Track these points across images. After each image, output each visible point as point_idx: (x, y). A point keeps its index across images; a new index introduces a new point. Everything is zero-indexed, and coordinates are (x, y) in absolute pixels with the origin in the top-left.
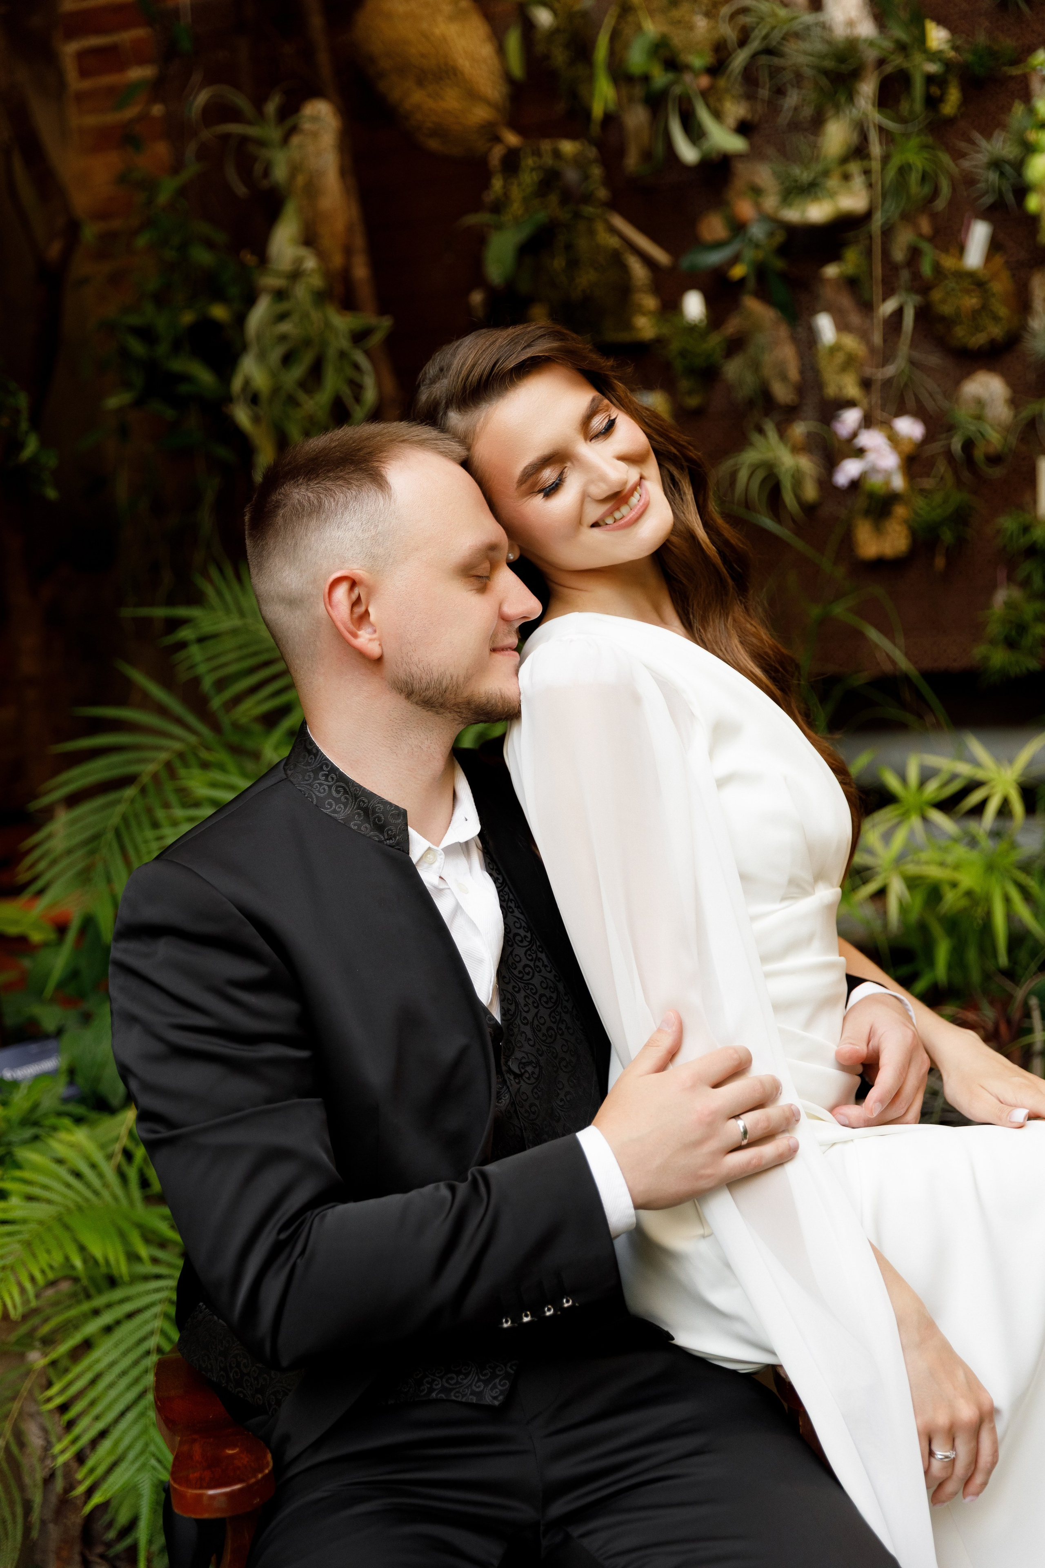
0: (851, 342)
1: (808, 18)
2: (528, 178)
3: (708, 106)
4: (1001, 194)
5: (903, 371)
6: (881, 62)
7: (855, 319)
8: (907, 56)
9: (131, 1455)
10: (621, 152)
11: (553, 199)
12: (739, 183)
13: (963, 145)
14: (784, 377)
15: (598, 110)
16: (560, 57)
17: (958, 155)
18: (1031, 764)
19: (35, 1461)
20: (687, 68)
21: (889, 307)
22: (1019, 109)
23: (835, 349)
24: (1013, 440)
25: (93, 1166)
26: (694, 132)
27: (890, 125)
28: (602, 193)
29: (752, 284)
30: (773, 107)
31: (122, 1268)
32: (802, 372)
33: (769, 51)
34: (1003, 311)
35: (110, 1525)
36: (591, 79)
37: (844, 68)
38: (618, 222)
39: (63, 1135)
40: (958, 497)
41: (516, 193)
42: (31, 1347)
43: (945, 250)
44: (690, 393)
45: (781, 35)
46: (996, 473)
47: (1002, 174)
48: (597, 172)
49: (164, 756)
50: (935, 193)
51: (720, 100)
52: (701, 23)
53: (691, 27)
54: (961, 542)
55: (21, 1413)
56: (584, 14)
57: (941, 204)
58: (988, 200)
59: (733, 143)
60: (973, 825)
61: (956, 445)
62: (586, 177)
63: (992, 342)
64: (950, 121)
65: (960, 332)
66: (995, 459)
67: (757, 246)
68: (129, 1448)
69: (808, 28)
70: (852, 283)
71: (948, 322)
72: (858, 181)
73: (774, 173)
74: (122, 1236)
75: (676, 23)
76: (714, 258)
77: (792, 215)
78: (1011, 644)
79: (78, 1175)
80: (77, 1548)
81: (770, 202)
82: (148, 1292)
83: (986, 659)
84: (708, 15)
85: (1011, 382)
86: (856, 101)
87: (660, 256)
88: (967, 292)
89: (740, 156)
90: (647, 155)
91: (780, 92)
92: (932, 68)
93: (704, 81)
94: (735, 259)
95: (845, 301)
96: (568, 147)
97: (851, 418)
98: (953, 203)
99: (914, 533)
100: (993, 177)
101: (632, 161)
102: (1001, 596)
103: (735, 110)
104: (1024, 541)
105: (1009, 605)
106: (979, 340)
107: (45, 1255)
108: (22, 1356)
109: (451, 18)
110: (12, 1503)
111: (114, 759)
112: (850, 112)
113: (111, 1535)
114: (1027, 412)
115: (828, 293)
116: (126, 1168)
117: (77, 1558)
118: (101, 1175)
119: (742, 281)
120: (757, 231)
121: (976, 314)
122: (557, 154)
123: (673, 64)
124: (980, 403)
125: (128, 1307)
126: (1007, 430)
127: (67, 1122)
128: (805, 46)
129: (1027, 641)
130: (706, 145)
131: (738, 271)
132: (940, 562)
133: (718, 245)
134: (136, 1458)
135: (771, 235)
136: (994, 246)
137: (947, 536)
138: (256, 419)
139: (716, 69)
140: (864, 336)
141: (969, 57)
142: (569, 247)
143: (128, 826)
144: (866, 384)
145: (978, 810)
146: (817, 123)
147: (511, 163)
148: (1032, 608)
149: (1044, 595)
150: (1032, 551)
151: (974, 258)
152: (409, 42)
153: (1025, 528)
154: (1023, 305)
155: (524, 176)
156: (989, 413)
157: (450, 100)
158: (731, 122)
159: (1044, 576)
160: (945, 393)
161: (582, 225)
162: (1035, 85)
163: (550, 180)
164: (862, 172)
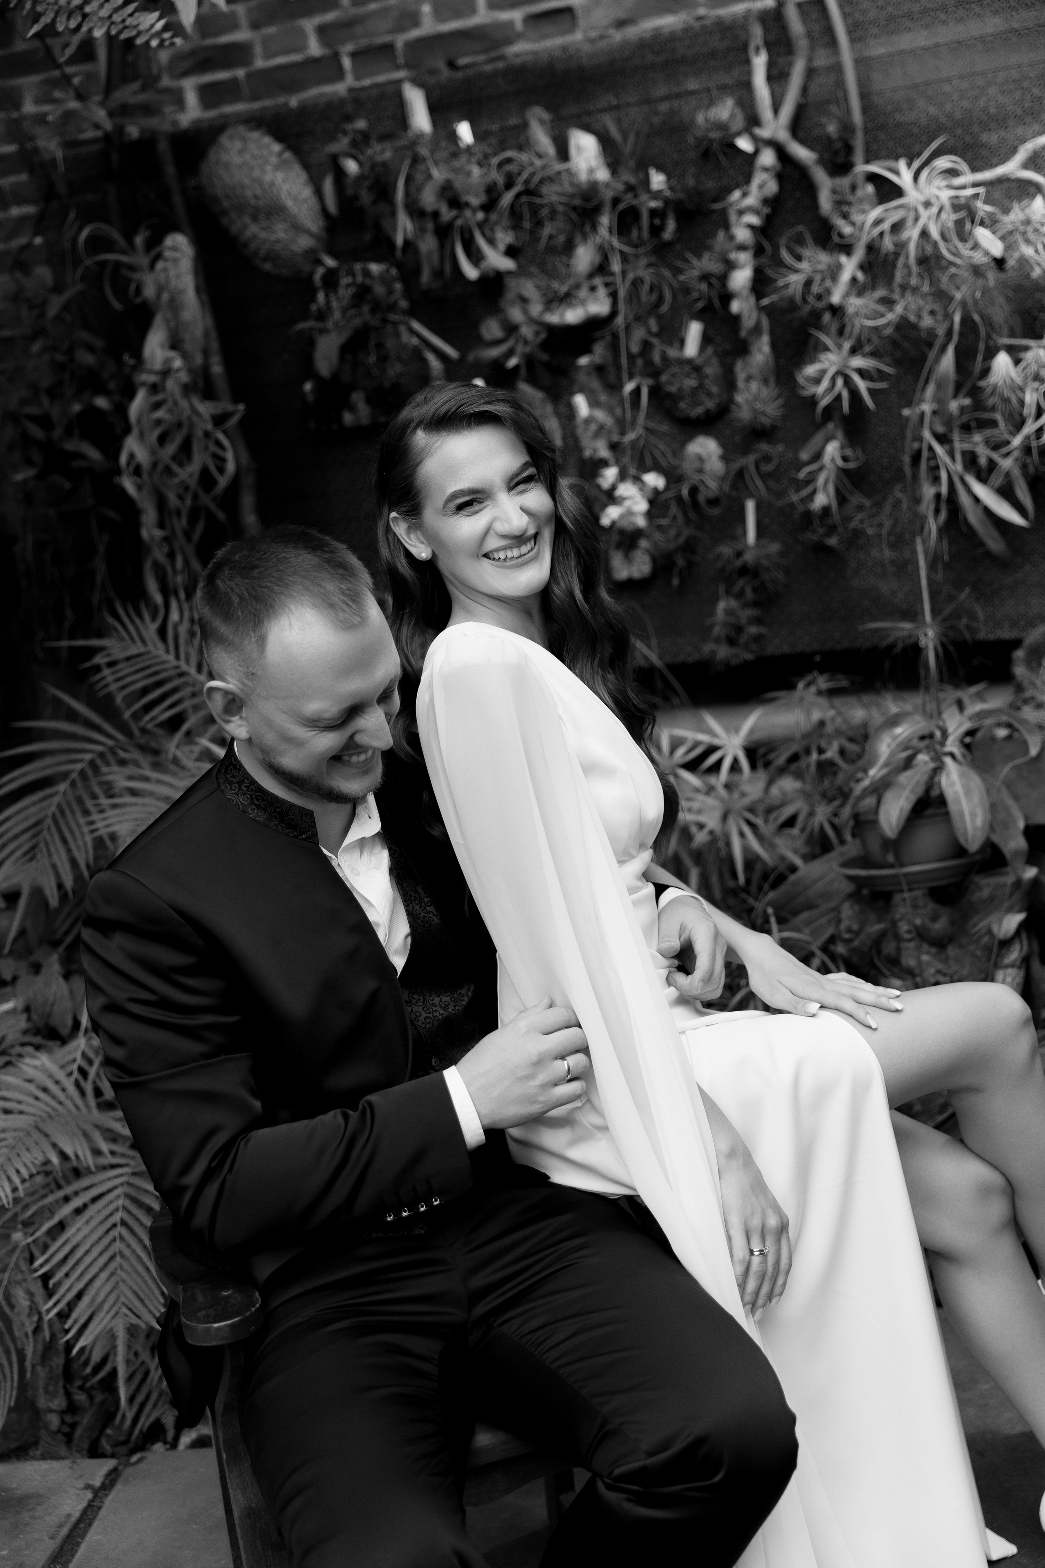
0: (601, 415)
1: (558, 167)
2: (345, 292)
3: (484, 235)
4: (710, 300)
5: (641, 435)
6: (616, 201)
7: (603, 398)
8: (636, 196)
9: (106, 1307)
10: (417, 271)
11: (366, 309)
12: (510, 295)
13: (679, 263)
15: (399, 240)
16: (366, 198)
17: (677, 271)
18: (752, 731)
19: (24, 1317)
20: (467, 205)
21: (629, 387)
22: (721, 235)
23: (588, 421)
24: (726, 487)
25: (57, 1082)
26: (475, 257)
27: (626, 249)
28: (404, 304)
29: (523, 372)
30: (534, 234)
31: (89, 1160)
32: (564, 438)
33: (528, 192)
34: (715, 389)
35: (87, 1363)
36: (393, 214)
37: (590, 205)
38: (416, 325)
39: (28, 1060)
40: (687, 532)
41: (335, 304)
42: (14, 1229)
43: (671, 344)
45: (539, 180)
46: (715, 512)
47: (710, 285)
48: (398, 286)
49: (88, 757)
50: (661, 300)
51: (492, 230)
52: (476, 171)
53: (469, 174)
54: (690, 564)
55: (9, 1282)
56: (384, 164)
57: (665, 308)
58: (700, 305)
59: (506, 264)
60: (712, 780)
61: (685, 492)
62: (391, 292)
63: (707, 412)
64: (669, 244)
65: (682, 405)
66: (714, 502)
67: (526, 342)
68: (104, 1301)
69: (559, 173)
70: (599, 370)
71: (674, 398)
72: (602, 292)
73: (537, 287)
74: (86, 1135)
75: (456, 171)
76: (494, 353)
77: (553, 318)
78: (731, 642)
79: (45, 1090)
80: (61, 1383)
81: (536, 309)
82: (109, 1179)
83: (713, 653)
84: (480, 164)
85: (723, 444)
86: (598, 229)
87: (451, 352)
88: (688, 376)
89: (509, 273)
90: (438, 274)
91: (539, 224)
92: (653, 204)
93: (480, 216)
94: (510, 353)
95: (595, 384)
96: (375, 268)
97: (610, 474)
98: (673, 307)
99: (654, 560)
100: (704, 287)
101: (425, 277)
102: (722, 605)
103: (505, 238)
104: (739, 563)
105: (729, 612)
106: (700, 410)
107: (28, 1155)
108: (8, 1236)
109: (277, 168)
110: (7, 1352)
111: (48, 761)
112: (595, 238)
113: (88, 1370)
114: (737, 465)
115: (582, 377)
116: (82, 1083)
117: (62, 1391)
118: (64, 1090)
119: (517, 368)
120: (527, 331)
121: (694, 391)
122: (367, 273)
123: (455, 203)
124: (700, 459)
125: (94, 1192)
126: (723, 479)
127: (29, 1049)
128: (556, 188)
129: (743, 639)
130: (484, 265)
131: (513, 362)
132: (675, 582)
133: (496, 343)
134: (111, 1309)
135: (537, 333)
136: (706, 340)
137: (681, 562)
138: (139, 488)
139: (489, 206)
140: (610, 410)
141: (681, 195)
142: (379, 346)
143: (62, 812)
144: (614, 447)
145: (716, 768)
146: (569, 248)
147: (331, 280)
148: (746, 614)
149: (756, 604)
150: (744, 571)
151: (692, 347)
152: (243, 187)
153: (739, 554)
154: (730, 384)
155: (342, 292)
156: (708, 467)
157: (280, 232)
158: (502, 247)
159: (755, 590)
160: (675, 454)
161: (389, 328)
162: (733, 217)
163: (362, 294)
164: (607, 285)
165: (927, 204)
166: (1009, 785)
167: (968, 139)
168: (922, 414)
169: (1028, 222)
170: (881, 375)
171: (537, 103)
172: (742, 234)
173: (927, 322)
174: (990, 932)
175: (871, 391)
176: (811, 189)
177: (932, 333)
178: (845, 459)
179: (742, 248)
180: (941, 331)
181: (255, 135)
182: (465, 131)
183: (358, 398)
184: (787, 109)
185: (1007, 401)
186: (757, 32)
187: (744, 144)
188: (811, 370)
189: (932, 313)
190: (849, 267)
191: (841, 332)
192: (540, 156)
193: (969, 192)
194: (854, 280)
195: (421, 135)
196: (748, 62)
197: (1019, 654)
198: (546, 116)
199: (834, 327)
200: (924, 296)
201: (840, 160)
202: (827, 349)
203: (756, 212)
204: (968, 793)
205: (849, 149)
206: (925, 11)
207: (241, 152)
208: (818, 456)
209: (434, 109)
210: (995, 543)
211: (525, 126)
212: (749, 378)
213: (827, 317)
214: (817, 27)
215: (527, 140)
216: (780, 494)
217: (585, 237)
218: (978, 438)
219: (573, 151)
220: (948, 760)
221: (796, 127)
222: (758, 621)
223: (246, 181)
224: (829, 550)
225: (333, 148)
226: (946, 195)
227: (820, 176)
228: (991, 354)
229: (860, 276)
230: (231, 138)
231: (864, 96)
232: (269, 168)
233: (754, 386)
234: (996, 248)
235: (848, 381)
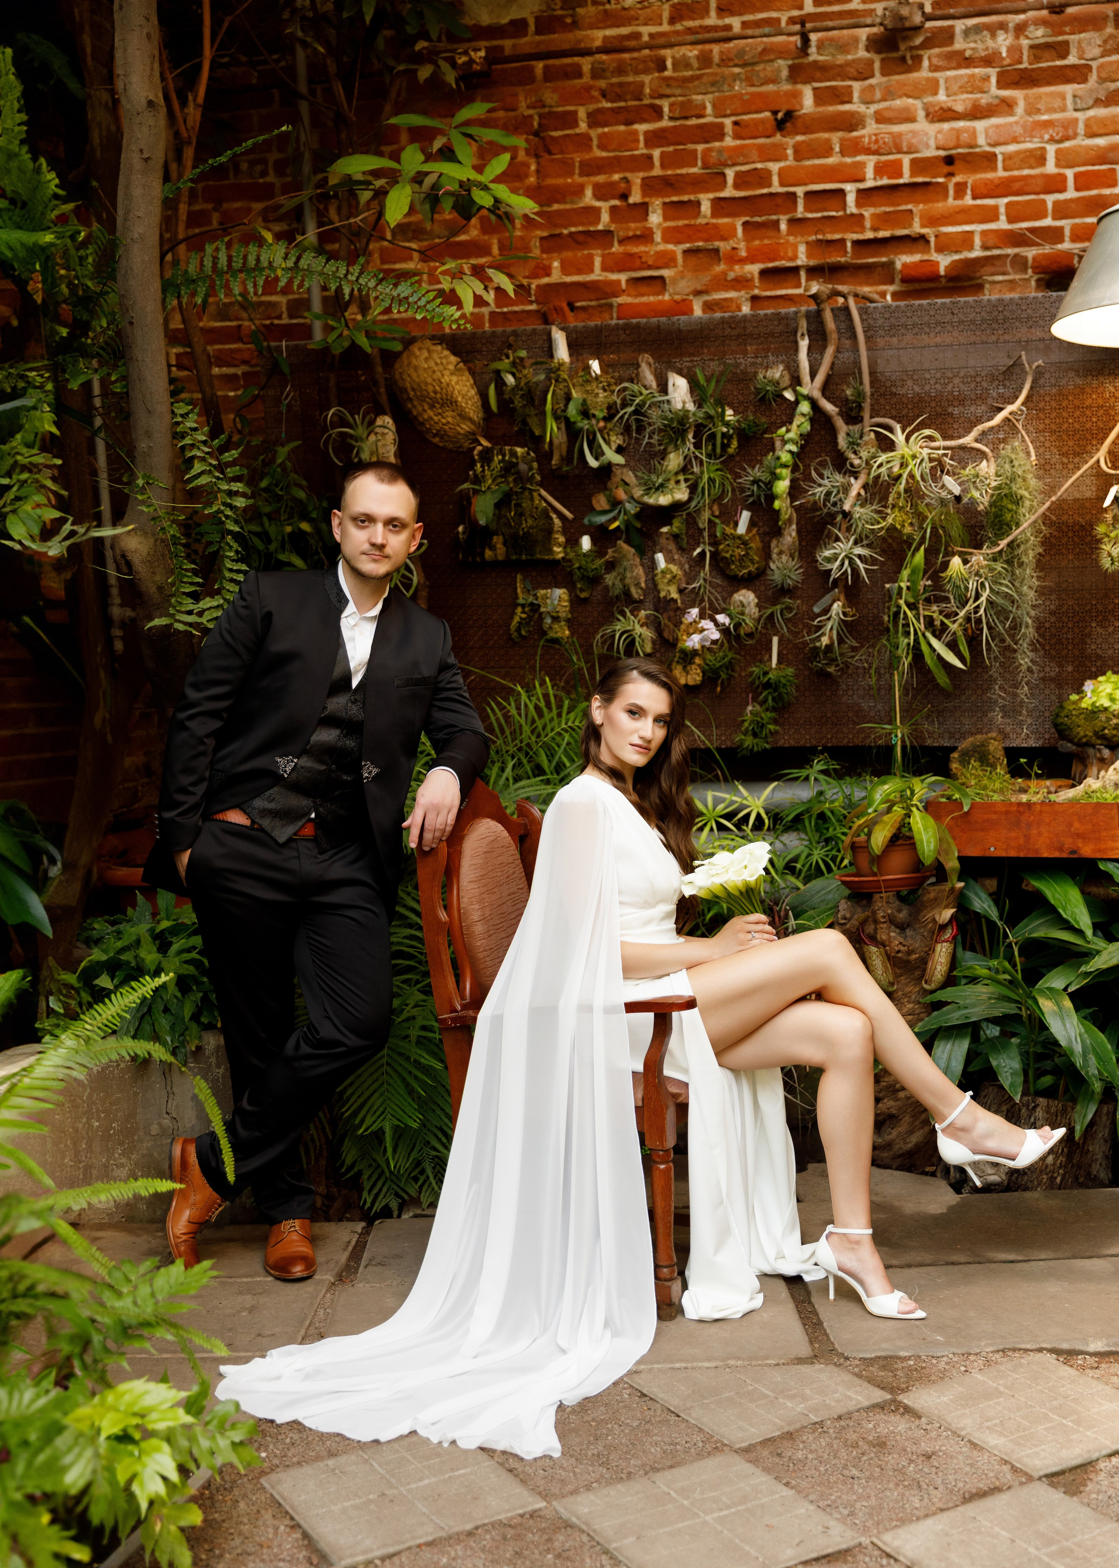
0: (674, 568)
1: (661, 397)
2: (496, 466)
3: (603, 437)
4: (759, 498)
5: (703, 585)
6: (698, 424)
7: (676, 557)
8: (713, 423)
10: (550, 457)
11: (511, 479)
12: (616, 479)
13: (739, 470)
14: (638, 585)
16: (519, 402)
17: (738, 476)
18: (769, 798)
20: (594, 416)
21: (697, 551)
22: (769, 455)
23: (665, 572)
24: (759, 626)
26: (597, 452)
27: (704, 458)
28: (538, 478)
29: (621, 534)
30: (637, 441)
32: (647, 583)
33: (638, 412)
34: (756, 558)
36: (543, 420)
37: (681, 426)
38: (544, 493)
40: (730, 655)
41: (488, 473)
43: (728, 524)
44: (582, 590)
45: (646, 405)
46: (750, 642)
47: (760, 488)
48: (535, 465)
50: (723, 493)
51: (608, 434)
52: (602, 394)
53: (597, 396)
54: (730, 677)
56: (537, 383)
57: (727, 500)
58: (751, 500)
61: (731, 627)
62: (531, 469)
63: (750, 573)
64: (733, 457)
65: (732, 567)
66: (750, 635)
67: (626, 513)
69: (660, 402)
70: (676, 537)
71: (728, 562)
72: (683, 485)
73: (639, 478)
75: (589, 393)
76: (603, 519)
77: (651, 500)
78: (755, 735)
81: (636, 492)
83: (742, 742)
84: (605, 389)
85: (757, 596)
86: (685, 443)
87: (568, 514)
88: (738, 547)
89: (618, 465)
90: (567, 459)
92: (725, 430)
93: (602, 424)
94: (615, 519)
95: (672, 546)
96: (519, 450)
97: (692, 614)
98: (732, 500)
99: (704, 673)
100: (755, 488)
101: (555, 461)
102: (750, 708)
103: (617, 440)
104: (764, 679)
105: (754, 714)
106: (744, 571)
109: (453, 373)
112: (682, 449)
114: (767, 611)
115: (663, 541)
119: (616, 531)
120: (628, 506)
121: (742, 559)
122: (513, 454)
123: (585, 413)
124: (744, 604)
126: (757, 620)
128: (659, 412)
129: (764, 733)
130: (602, 458)
131: (614, 526)
132: (717, 690)
133: (603, 512)
135: (636, 509)
136: (752, 524)
137: (723, 675)
139: (608, 419)
140: (681, 567)
141: (744, 426)
142: (518, 505)
145: (745, 819)
146: (664, 453)
147: (486, 458)
148: (767, 716)
149: (774, 709)
150: (768, 685)
151: (742, 529)
152: (426, 384)
153: (766, 673)
154: (767, 555)
155: (493, 465)
156: (747, 611)
157: (449, 417)
158: (614, 447)
159: (774, 699)
160: (724, 601)
161: (527, 493)
162: (778, 444)
163: (509, 468)
164: (686, 480)
165: (914, 457)
166: (950, 829)
167: (939, 410)
168: (900, 588)
169: (977, 476)
170: (874, 561)
171: (646, 351)
172: (785, 457)
173: (908, 530)
174: (934, 920)
175: (866, 570)
176: (833, 432)
177: (910, 536)
178: (845, 614)
179: (785, 466)
180: (917, 538)
181: (439, 348)
182: (595, 366)
183: (498, 540)
184: (820, 378)
185: (958, 587)
186: (803, 325)
187: (789, 395)
188: (827, 553)
189: (911, 524)
190: (856, 487)
191: (848, 529)
192: (646, 387)
193: (941, 452)
194: (859, 494)
195: (561, 364)
196: (796, 343)
197: (955, 755)
198: (651, 360)
199: (844, 527)
200: (907, 513)
201: (853, 414)
202: (837, 539)
203: (796, 443)
204: (925, 829)
205: (860, 408)
206: (915, 325)
207: (426, 359)
208: (827, 610)
209: (571, 346)
210: (943, 679)
211: (638, 366)
212: (780, 553)
213: (839, 518)
214: (843, 326)
215: (637, 375)
216: (796, 634)
217: (677, 448)
218: (935, 608)
219: (670, 388)
220: (914, 809)
221: (825, 389)
222: (775, 721)
223: (429, 380)
224: (829, 675)
225: (497, 365)
226: (926, 451)
227: (840, 423)
228: (950, 554)
229: (863, 492)
230: (420, 349)
231: (872, 374)
232: (447, 373)
233: (784, 558)
234: (957, 490)
235: (852, 563)
